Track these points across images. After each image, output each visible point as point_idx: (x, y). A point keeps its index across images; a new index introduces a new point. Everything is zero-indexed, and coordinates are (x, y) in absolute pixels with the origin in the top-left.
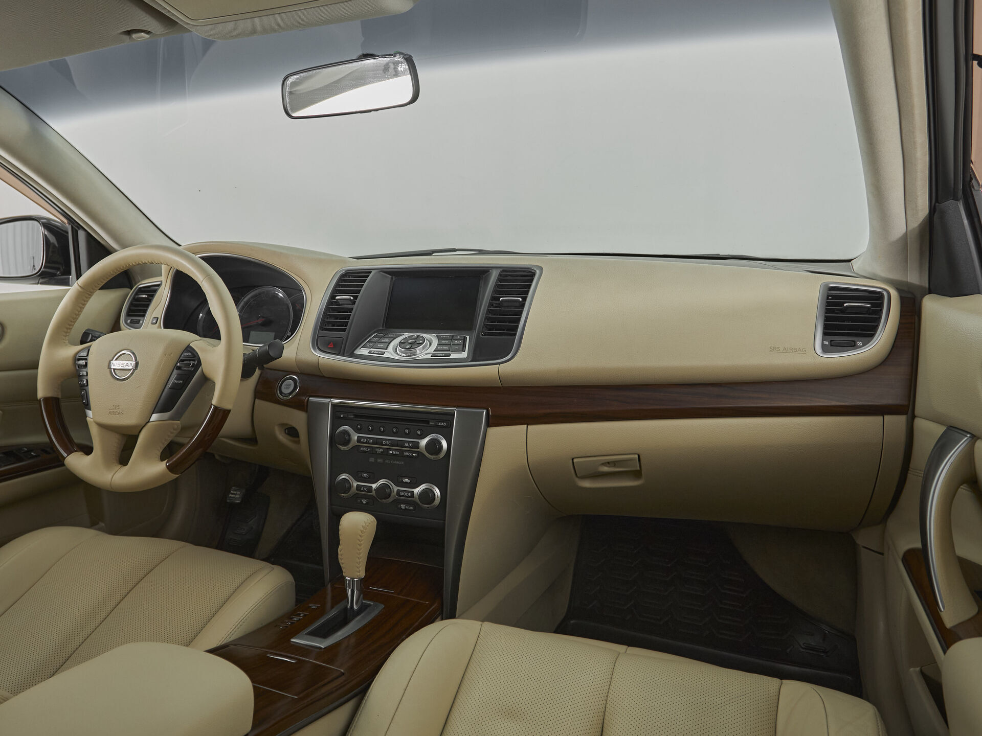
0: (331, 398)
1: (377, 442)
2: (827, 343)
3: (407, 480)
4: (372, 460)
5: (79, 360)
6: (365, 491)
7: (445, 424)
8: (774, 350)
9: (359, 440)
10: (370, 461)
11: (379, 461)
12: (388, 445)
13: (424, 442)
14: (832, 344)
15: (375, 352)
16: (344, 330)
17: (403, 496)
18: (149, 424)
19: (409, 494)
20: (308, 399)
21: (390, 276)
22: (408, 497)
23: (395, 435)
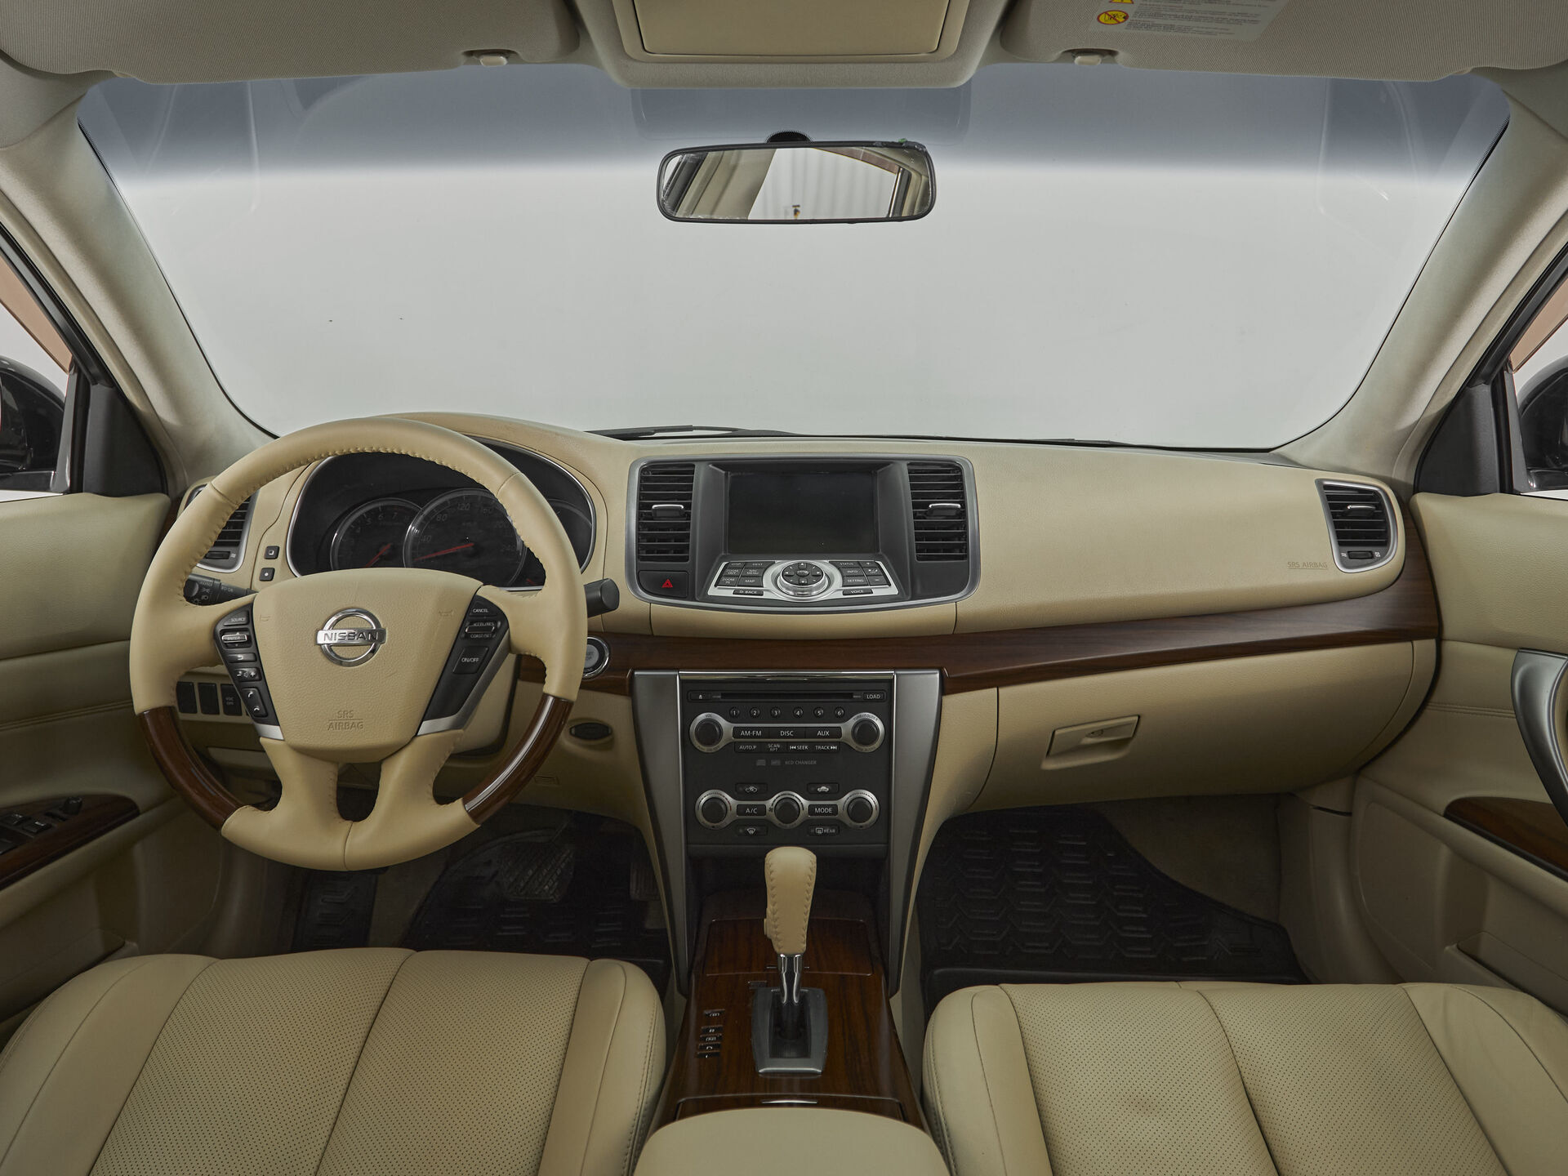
0: (678, 669)
1: (768, 733)
2: (1344, 555)
3: (824, 788)
4: (761, 763)
5: (224, 632)
6: (753, 814)
7: (878, 696)
8: (1293, 565)
9: (737, 732)
10: (758, 764)
11: (775, 763)
12: (790, 737)
13: (847, 727)
14: (1351, 556)
15: (746, 592)
16: (686, 559)
17: (820, 814)
18: (418, 740)
19: (830, 810)
20: (632, 673)
21: (724, 472)
22: (828, 814)
23: (799, 719)
